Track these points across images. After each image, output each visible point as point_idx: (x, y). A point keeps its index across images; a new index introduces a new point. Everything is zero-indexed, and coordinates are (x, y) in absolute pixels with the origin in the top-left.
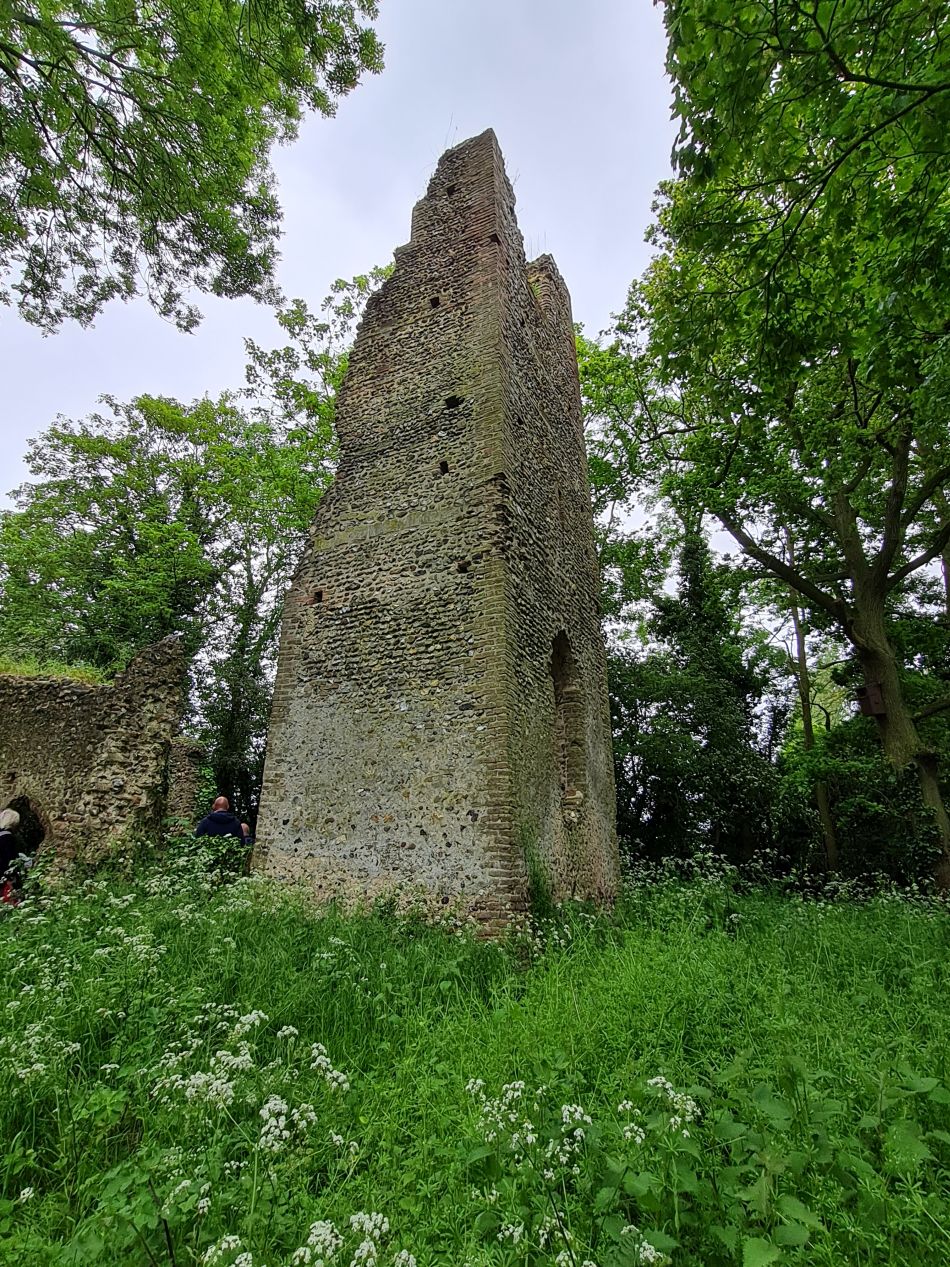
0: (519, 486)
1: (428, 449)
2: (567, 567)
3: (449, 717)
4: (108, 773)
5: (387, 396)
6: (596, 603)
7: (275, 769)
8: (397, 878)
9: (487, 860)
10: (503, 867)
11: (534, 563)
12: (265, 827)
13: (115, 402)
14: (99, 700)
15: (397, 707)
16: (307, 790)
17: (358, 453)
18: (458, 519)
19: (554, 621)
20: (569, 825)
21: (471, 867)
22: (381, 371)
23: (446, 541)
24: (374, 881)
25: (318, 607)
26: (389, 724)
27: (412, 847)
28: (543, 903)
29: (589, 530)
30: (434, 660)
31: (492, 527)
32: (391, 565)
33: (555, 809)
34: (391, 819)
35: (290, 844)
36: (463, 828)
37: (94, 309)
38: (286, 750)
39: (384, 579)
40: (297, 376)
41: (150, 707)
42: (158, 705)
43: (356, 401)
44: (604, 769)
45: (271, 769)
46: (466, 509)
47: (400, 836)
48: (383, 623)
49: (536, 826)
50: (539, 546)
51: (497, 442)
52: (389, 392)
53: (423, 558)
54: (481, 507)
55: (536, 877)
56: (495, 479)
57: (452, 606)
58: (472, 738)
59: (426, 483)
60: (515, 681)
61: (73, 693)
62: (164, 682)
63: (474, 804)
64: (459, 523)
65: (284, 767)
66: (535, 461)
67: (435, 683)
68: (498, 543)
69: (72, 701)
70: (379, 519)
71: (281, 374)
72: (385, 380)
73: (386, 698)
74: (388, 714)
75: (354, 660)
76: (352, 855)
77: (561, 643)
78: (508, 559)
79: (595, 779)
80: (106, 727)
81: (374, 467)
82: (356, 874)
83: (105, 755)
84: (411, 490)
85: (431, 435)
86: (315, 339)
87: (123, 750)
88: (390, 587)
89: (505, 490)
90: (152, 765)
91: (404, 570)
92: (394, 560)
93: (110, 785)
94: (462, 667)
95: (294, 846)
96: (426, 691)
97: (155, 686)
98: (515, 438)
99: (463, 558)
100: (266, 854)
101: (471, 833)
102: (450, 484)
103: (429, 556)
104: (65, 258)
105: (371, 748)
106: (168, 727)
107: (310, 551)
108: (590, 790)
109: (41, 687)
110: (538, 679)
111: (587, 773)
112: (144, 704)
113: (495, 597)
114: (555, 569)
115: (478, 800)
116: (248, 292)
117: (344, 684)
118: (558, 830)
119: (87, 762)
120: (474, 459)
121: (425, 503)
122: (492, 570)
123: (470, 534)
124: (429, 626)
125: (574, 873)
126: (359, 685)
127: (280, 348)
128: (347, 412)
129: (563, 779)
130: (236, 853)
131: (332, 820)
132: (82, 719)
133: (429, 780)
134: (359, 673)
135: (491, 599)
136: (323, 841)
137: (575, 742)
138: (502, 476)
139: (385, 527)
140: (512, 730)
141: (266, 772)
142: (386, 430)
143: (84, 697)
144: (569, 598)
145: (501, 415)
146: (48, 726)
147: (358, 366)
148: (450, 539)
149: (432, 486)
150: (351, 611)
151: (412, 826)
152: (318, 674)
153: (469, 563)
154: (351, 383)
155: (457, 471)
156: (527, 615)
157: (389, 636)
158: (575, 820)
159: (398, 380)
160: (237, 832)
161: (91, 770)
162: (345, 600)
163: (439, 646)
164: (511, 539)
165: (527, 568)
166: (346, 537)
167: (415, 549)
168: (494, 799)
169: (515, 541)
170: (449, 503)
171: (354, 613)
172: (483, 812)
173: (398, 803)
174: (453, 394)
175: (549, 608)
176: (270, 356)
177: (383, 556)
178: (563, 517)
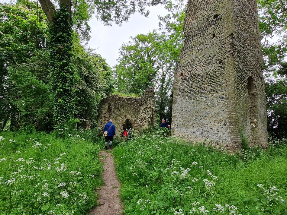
0: (237, 36)
1: (209, 31)
2: (252, 57)
3: (217, 101)
4: (142, 115)
5: (197, 19)
6: (261, 67)
7: (175, 114)
8: (205, 138)
9: (229, 135)
10: (234, 137)
11: (242, 58)
12: (173, 126)
13: (133, 37)
14: (139, 100)
15: (203, 99)
16: (182, 118)
17: (190, 37)
18: (218, 49)
19: (248, 73)
20: (253, 128)
21: (225, 137)
22: (195, 13)
23: (215, 56)
24: (199, 139)
25: (182, 77)
26: (201, 103)
27: (208, 131)
28: (246, 147)
29: (259, 45)
30: (213, 87)
31: (229, 50)
32: (200, 64)
33: (248, 124)
34: (203, 125)
35: (179, 129)
36: (222, 128)
37: (128, 17)
38: (177, 110)
39: (198, 68)
40: (171, 21)
41: (149, 101)
42: (150, 101)
43: (188, 23)
44: (263, 113)
45: (173, 114)
46: (221, 46)
47: (205, 129)
48: (198, 79)
49: (243, 128)
50: (243, 53)
51: (230, 25)
52: (197, 18)
53: (209, 61)
54: (225, 45)
55: (243, 141)
56: (230, 36)
57: (217, 73)
58: (224, 106)
59: (209, 41)
60: (237, 91)
61: (134, 99)
62: (151, 96)
63: (225, 122)
64: (219, 50)
65: (176, 114)
66: (242, 28)
67: (213, 93)
68: (231, 54)
69: (134, 101)
70: (196, 53)
71: (167, 22)
72: (196, 15)
73: (200, 97)
74: (200, 101)
75: (191, 88)
76: (193, 133)
77: (250, 80)
78: (234, 58)
79: (261, 116)
80: (141, 106)
81: (194, 39)
82: (195, 137)
83: (142, 111)
84: (205, 44)
85: (209, 27)
86: (175, 10)
87: (145, 110)
88: (200, 70)
89: (233, 38)
90: (150, 113)
91: (203, 65)
92: (201, 63)
93: (143, 117)
94: (221, 88)
95: (180, 130)
96: (211, 95)
97: (149, 97)
98: (236, 22)
99: (220, 59)
100: (174, 131)
101: (224, 129)
102: (216, 40)
103: (210, 60)
104: (122, 7)
105: (197, 109)
106: (152, 105)
107: (179, 64)
108: (259, 119)
109: (128, 98)
110: (243, 90)
111: (258, 114)
112: (147, 101)
113: (231, 69)
114: (248, 59)
115: (226, 121)
116: (160, 3)
117: (189, 94)
118: (250, 129)
119: (138, 113)
120: (223, 31)
121: (209, 46)
122: (229, 61)
123: (222, 52)
124: (211, 79)
125: (254, 140)
126: (193, 94)
127: (166, 15)
128: (186, 26)
129: (250, 116)
130: (168, 131)
131: (188, 125)
132: (136, 104)
133: (212, 116)
134: (193, 91)
135: (229, 69)
136: (186, 129)
137: (254, 106)
138: (232, 34)
139: (198, 54)
140: (236, 103)
141: (172, 114)
142: (197, 29)
143: (136, 100)
144: (253, 66)
145: (232, 16)
146: (130, 106)
147: (188, 13)
148: (216, 55)
149: (210, 41)
150: (190, 77)
151: (208, 127)
152: (183, 92)
153: (222, 61)
154: (187, 18)
155: (218, 36)
156: (240, 72)
157: (200, 82)
158: (254, 127)
159: (199, 14)
160: (168, 127)
161: (139, 114)
162: (188, 74)
163: (214, 83)
164: (235, 52)
165: (240, 59)
166: (188, 59)
167: (206, 59)
168: (231, 121)
169: (236, 52)
170: (216, 45)
171: (191, 77)
172: (228, 124)
173: (204, 121)
174: (216, 14)
175: (246, 70)
176: (164, 18)
177: (198, 62)
178: (251, 43)
